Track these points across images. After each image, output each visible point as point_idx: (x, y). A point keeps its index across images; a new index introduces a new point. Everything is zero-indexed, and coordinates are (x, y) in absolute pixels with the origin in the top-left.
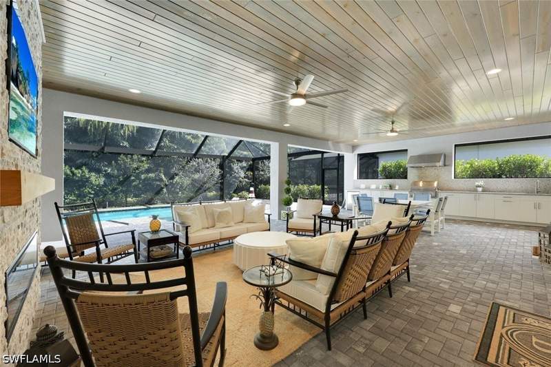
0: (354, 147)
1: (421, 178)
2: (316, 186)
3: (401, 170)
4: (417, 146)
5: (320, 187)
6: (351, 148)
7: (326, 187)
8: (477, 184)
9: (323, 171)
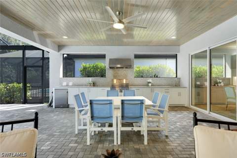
0: (60, 47)
1: (115, 77)
2: (15, 85)
3: (99, 70)
4: (113, 52)
5: (21, 85)
6: (57, 47)
7: (28, 85)
8: (148, 81)
9: (25, 68)
